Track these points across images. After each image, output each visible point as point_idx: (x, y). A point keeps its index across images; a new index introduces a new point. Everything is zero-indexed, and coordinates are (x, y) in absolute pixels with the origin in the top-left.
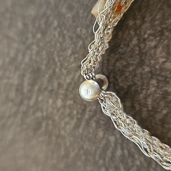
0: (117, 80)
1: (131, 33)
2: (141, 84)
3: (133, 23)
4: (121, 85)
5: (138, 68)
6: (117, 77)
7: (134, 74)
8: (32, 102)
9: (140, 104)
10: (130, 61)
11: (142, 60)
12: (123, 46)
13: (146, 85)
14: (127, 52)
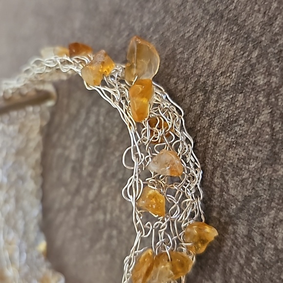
0: (226, 182)
1: (261, 98)
2: (268, 198)
3: (266, 80)
4: (232, 192)
5: (266, 166)
6: (227, 178)
7: (258, 176)
8: (92, 194)
9: (262, 234)
10: (253, 151)
11: (275, 153)
12: (242, 122)
13: (276, 201)
14: (249, 133)
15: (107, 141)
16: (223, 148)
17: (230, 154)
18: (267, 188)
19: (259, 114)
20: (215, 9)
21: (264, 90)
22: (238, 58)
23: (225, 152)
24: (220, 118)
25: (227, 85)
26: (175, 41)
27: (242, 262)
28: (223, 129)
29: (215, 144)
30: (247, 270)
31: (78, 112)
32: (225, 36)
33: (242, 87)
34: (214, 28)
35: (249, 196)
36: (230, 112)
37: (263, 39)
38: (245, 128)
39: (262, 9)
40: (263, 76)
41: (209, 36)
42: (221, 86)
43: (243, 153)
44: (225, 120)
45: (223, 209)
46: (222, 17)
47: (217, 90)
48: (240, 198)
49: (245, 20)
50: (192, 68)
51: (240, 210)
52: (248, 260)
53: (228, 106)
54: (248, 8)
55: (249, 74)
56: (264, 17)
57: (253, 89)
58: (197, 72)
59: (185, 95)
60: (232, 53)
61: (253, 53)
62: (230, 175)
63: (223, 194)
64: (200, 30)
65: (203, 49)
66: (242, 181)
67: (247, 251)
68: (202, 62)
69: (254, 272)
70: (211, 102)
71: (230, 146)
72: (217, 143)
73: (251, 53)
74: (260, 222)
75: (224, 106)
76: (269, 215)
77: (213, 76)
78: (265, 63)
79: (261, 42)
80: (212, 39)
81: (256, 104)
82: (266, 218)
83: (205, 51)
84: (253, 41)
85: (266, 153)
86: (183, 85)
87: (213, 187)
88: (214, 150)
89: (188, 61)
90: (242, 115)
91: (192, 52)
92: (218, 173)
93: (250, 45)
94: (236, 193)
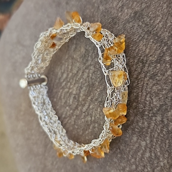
15: (93, 84)
16: (151, 85)
17: (154, 88)
18: (170, 101)
19: (167, 72)
20: (147, 29)
21: (169, 62)
22: (158, 50)
23: (152, 87)
24: (150, 73)
25: (153, 60)
26: (129, 42)
27: (159, 132)
28: (151, 78)
29: (147, 84)
30: (161, 135)
31: (77, 72)
32: (152, 40)
33: (159, 61)
34: (147, 37)
35: (162, 104)
36: (154, 71)
37: (169, 42)
38: (161, 77)
39: (168, 30)
40: (168, 57)
41: (145, 40)
42: (150, 61)
43: (160, 88)
44: (152, 74)
45: (150, 110)
46: (151, 33)
47: (148, 62)
48: (158, 105)
49: (161, 35)
50: (137, 53)
51: (158, 110)
52: (162, 131)
53: (153, 69)
54: (162, 30)
55: (163, 56)
56: (169, 33)
57: (164, 62)
58: (139, 55)
59: (133, 64)
60: (155, 47)
61: (164, 48)
62: (154, 97)
63: (150, 105)
64: (141, 38)
65: (142, 46)
66: (159, 98)
67: (161, 127)
68: (142, 51)
69: (164, 135)
70: (146, 67)
71: (154, 85)
72: (148, 84)
73: (163, 47)
74: (167, 115)
75: (151, 68)
76: (171, 112)
77: (146, 57)
78: (169, 52)
79: (167, 44)
80: (146, 42)
81: (165, 68)
82: (170, 113)
83: (143, 46)
84: (164, 43)
85: (170, 87)
86: (133, 60)
87: (146, 102)
88: (146, 86)
89: (135, 50)
90: (159, 72)
91: (137, 46)
92: (148, 96)
93: (163, 44)
94: (156, 104)
